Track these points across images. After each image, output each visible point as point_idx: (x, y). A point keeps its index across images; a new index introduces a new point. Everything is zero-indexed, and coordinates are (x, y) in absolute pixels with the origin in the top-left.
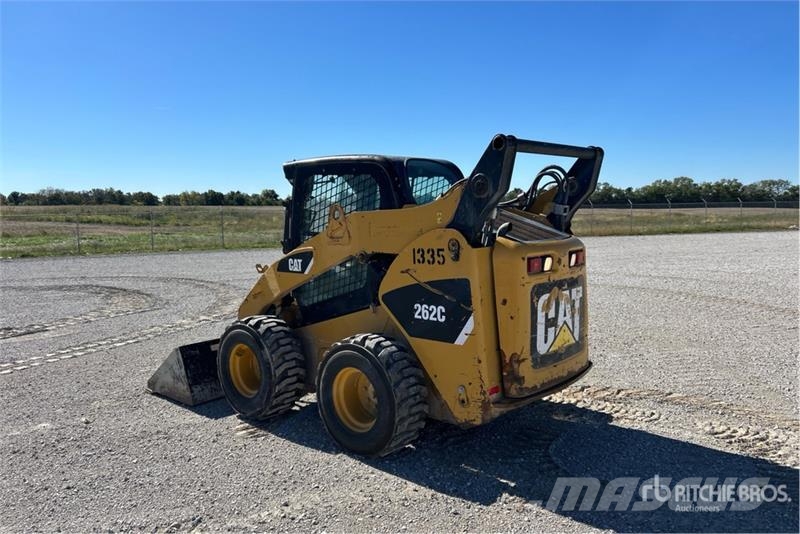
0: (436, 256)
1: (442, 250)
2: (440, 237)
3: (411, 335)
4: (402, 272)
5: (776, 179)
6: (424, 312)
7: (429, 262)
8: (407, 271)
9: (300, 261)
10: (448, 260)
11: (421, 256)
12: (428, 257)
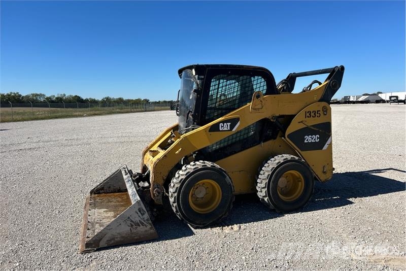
0: (316, 114)
1: (319, 111)
2: (318, 106)
3: (302, 151)
4: (299, 122)
5: (38, 93)
6: (309, 139)
7: (313, 116)
8: (302, 122)
9: (229, 124)
10: (322, 114)
11: (309, 114)
12: (312, 114)
